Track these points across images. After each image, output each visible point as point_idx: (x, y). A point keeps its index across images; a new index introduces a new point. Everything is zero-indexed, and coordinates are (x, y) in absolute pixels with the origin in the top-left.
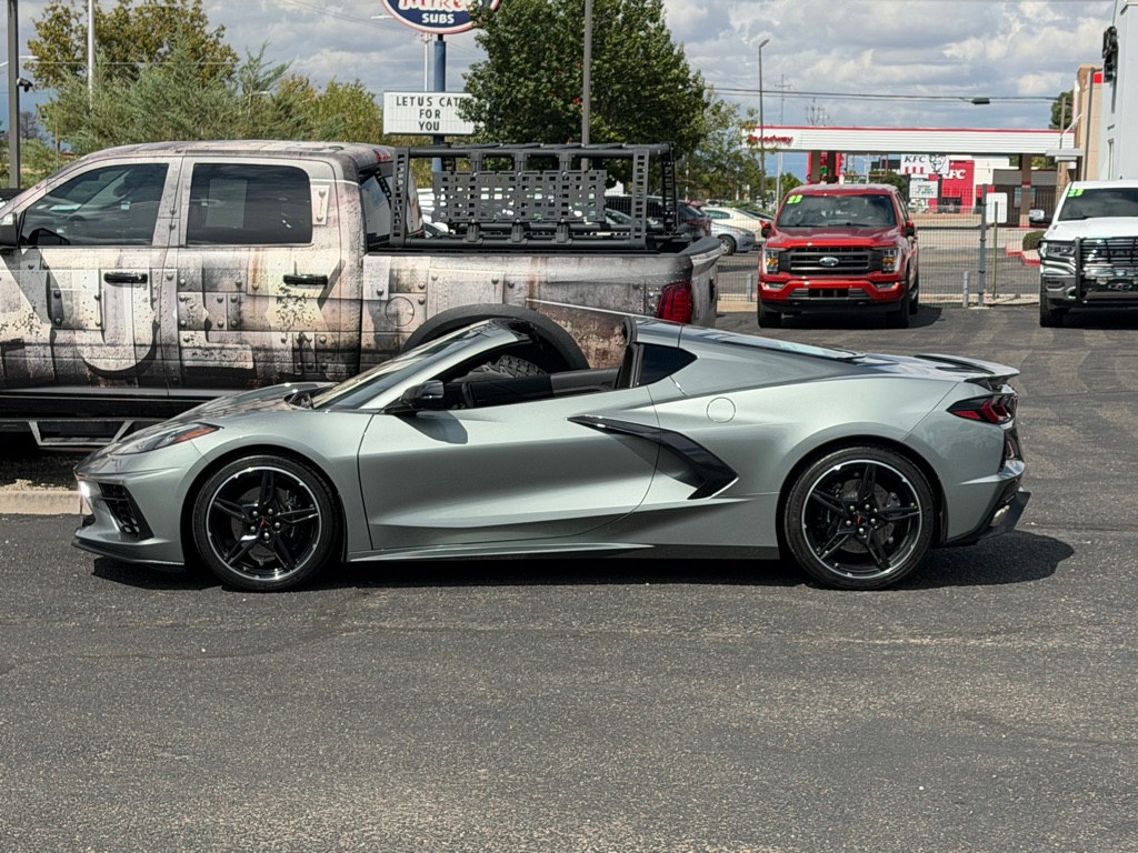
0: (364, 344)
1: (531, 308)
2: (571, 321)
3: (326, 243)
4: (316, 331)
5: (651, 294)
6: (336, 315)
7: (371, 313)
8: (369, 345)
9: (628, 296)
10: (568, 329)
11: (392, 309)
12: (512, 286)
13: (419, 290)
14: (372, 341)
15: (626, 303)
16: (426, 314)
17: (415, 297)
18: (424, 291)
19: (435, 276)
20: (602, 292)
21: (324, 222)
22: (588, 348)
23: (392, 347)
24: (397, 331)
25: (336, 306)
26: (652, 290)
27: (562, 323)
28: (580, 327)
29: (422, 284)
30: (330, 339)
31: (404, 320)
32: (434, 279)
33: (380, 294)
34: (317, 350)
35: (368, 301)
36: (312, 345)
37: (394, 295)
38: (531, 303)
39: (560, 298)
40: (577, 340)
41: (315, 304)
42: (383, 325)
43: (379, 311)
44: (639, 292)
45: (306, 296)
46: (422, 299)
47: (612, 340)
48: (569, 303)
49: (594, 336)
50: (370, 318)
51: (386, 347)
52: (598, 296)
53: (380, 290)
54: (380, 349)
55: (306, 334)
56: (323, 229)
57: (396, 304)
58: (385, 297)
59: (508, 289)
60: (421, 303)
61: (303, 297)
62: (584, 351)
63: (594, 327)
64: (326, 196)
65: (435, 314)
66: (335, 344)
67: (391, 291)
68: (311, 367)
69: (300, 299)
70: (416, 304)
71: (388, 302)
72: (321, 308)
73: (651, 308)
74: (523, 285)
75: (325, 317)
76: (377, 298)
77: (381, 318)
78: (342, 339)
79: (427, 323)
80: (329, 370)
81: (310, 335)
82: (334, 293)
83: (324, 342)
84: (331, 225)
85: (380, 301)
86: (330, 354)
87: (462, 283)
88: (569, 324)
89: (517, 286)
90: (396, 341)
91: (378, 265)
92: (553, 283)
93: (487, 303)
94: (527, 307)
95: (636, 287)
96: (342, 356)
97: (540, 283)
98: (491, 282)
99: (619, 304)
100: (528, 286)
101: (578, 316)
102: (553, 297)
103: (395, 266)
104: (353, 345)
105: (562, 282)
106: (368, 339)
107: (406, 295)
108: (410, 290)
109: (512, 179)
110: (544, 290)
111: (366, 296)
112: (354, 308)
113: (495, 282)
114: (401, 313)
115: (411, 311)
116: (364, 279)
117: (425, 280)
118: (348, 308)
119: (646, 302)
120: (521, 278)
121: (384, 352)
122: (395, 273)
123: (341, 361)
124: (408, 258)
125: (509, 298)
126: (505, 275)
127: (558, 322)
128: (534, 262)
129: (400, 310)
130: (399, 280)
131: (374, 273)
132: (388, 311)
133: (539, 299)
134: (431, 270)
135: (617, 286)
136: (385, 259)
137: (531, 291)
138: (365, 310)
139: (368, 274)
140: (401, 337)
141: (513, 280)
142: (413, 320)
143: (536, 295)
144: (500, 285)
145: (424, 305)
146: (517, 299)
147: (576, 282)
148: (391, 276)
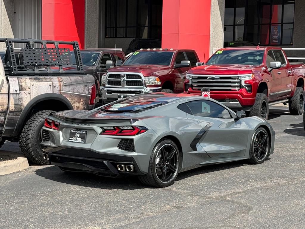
1: (60, 94)
2: (71, 98)
5: (90, 88)
6: (3, 99)
7: (14, 98)
8: (12, 109)
9: (84, 89)
10: (70, 100)
11: (20, 96)
12: (55, 87)
13: (28, 89)
14: (14, 108)
15: (84, 91)
16: (31, 98)
17: (27, 92)
18: (30, 89)
19: (33, 84)
20: (78, 88)
22: (74, 106)
23: (20, 110)
24: (22, 104)
25: (3, 96)
26: (90, 87)
27: (68, 98)
28: (73, 99)
29: (29, 87)
31: (24, 100)
33: (16, 91)
35: (13, 94)
37: (21, 91)
38: (60, 92)
39: (68, 90)
40: (72, 104)
42: (17, 102)
43: (16, 97)
44: (87, 87)
46: (29, 92)
47: (80, 103)
48: (70, 92)
49: (76, 102)
50: (13, 100)
51: (18, 110)
52: (77, 89)
53: (16, 90)
54: (16, 111)
57: (21, 94)
58: (18, 92)
59: (54, 88)
62: (73, 107)
63: (76, 99)
65: (34, 97)
66: (2, 110)
67: (20, 90)
70: (28, 94)
71: (19, 93)
73: (90, 92)
74: (58, 86)
76: (15, 92)
77: (17, 100)
78: (4, 108)
79: (31, 100)
82: (2, 92)
85: (16, 93)
87: (41, 86)
88: (70, 98)
89: (56, 87)
90: (21, 107)
91: (14, 80)
92: (66, 85)
93: (48, 93)
94: (59, 94)
95: (86, 86)
96: (4, 114)
97: (62, 85)
98: (49, 86)
99: (82, 92)
100: (59, 86)
101: (72, 96)
102: (66, 90)
103: (19, 81)
104: (7, 110)
105: (68, 85)
106: (12, 107)
107: (24, 91)
108: (25, 89)
109: (45, 51)
110: (64, 88)
111: (12, 92)
112: (8, 96)
113: (50, 86)
114: (23, 98)
115: (26, 97)
116: (10, 86)
117: (30, 86)
118: (6, 97)
119: (88, 91)
120: (57, 84)
121: (17, 112)
122: (20, 83)
123: (3, 116)
124: (22, 78)
125: (54, 91)
126: (52, 83)
127: (67, 98)
128: (58, 79)
129: (23, 96)
130: (22, 86)
131: (14, 84)
132: (19, 97)
133: (62, 91)
134: (31, 82)
135: (82, 86)
136: (15, 79)
137: (60, 88)
138: (11, 97)
139: (11, 84)
140: (23, 106)
141: (55, 85)
142: (27, 100)
143: (61, 89)
144: (52, 87)
145: (30, 95)
146: (56, 91)
147: (72, 85)
148: (19, 85)
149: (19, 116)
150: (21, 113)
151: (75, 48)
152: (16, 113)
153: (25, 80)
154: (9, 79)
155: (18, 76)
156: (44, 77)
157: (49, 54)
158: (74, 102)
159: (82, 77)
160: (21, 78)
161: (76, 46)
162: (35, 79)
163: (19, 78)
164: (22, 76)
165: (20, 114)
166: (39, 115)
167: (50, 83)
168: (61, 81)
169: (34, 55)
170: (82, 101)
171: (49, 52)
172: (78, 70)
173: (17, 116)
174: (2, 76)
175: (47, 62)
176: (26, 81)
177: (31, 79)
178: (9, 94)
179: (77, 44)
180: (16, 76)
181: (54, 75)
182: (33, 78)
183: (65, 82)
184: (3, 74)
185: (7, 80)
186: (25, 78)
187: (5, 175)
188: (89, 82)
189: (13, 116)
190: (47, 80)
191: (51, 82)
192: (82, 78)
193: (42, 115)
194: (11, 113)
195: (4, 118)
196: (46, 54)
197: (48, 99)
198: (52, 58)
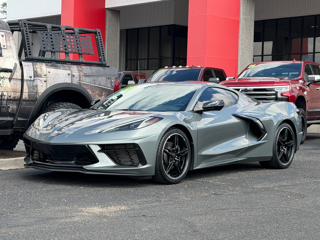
0: (24, 97)
2: (91, 90)
3: (8, 56)
4: (8, 92)
5: (113, 81)
6: (15, 85)
7: (27, 85)
8: (26, 98)
9: (107, 82)
10: (90, 93)
11: (35, 84)
12: (74, 76)
13: (44, 77)
14: (27, 97)
15: (106, 84)
16: (47, 86)
17: (43, 79)
18: (46, 77)
19: (49, 71)
20: (100, 80)
21: (6, 47)
23: (34, 99)
24: (37, 92)
25: (15, 81)
27: (89, 91)
28: (94, 92)
29: (45, 74)
30: (12, 95)
31: (39, 88)
32: (49, 72)
33: (31, 77)
34: (7, 100)
35: (26, 80)
36: (6, 97)
37: (36, 78)
38: (80, 83)
39: (88, 81)
40: (92, 97)
41: (8, 81)
42: (31, 90)
43: (30, 84)
44: (109, 80)
45: (5, 77)
46: (45, 80)
47: (102, 97)
48: (90, 83)
49: (97, 95)
50: (27, 87)
51: (32, 99)
53: (30, 76)
54: (30, 99)
55: (4, 93)
56: (6, 50)
57: (36, 82)
58: (32, 79)
59: (73, 77)
60: (45, 81)
61: (4, 77)
63: (97, 92)
64: (4, 37)
65: (50, 86)
66: (14, 97)
67: (34, 77)
68: (4, 107)
69: (2, 78)
70: (43, 82)
71: (34, 80)
72: (10, 82)
73: (113, 86)
74: (77, 76)
75: (11, 86)
76: (29, 79)
77: (31, 87)
78: (17, 95)
79: (47, 89)
80: (10, 108)
81: (5, 94)
82: (15, 77)
83: (10, 97)
84: (9, 49)
85: (31, 80)
86: (12, 101)
87: (58, 75)
88: (91, 91)
89: (75, 76)
90: (36, 96)
91: (28, 66)
92: (86, 76)
93: (66, 82)
94: (79, 84)
95: (109, 78)
96: (16, 102)
97: (82, 75)
98: (67, 75)
99: (104, 84)
100: (79, 76)
101: (93, 88)
102: (86, 81)
103: (34, 67)
104: (19, 98)
105: (88, 75)
106: (25, 96)
107: (40, 78)
108: (41, 76)
109: (63, 36)
110: (84, 78)
111: (25, 78)
112: (21, 83)
113: (69, 74)
114: (38, 85)
115: (42, 85)
116: (24, 71)
117: (46, 72)
118: (19, 83)
119: (111, 84)
120: (76, 74)
121: (31, 101)
122: (35, 69)
123: (15, 104)
124: (38, 64)
125: (73, 81)
126: (71, 72)
127: (87, 90)
128: (78, 68)
129: (38, 84)
130: (37, 72)
131: (28, 69)
132: (33, 84)
133: (82, 81)
134: (47, 69)
135: (103, 78)
136: (30, 64)
137: (80, 78)
138: (25, 83)
139: (25, 69)
140: (37, 95)
141: (74, 74)
142: (42, 88)
143: (81, 80)
144: (70, 76)
145: (46, 83)
146: (76, 81)
147: (93, 75)
148: (34, 70)
149: (33, 106)
150: (36, 102)
151: (97, 37)
152: (29, 102)
153: (40, 66)
154: (22, 63)
155: (33, 61)
156: (62, 65)
157: (68, 40)
158: (95, 95)
159: (104, 68)
160: (36, 63)
161: (98, 34)
162: (51, 66)
163: (34, 64)
164: (38, 61)
165: (34, 104)
166: (56, 107)
167: (69, 72)
168: (81, 71)
169: (52, 40)
170: (104, 95)
171: (68, 38)
172: (100, 61)
173: (31, 106)
174: (15, 60)
175: (66, 49)
176: (42, 67)
177: (47, 65)
178: (22, 80)
179: (99, 33)
180: (31, 61)
181: (74, 64)
182: (49, 65)
183: (85, 72)
184: (16, 57)
185: (21, 65)
186: (40, 64)
187: (15, 169)
188: (112, 75)
189: (26, 106)
190: (66, 68)
191: (70, 70)
192: (104, 70)
193: (59, 106)
194: (25, 102)
195: (16, 106)
196: (64, 40)
197: (66, 89)
198: (71, 45)
